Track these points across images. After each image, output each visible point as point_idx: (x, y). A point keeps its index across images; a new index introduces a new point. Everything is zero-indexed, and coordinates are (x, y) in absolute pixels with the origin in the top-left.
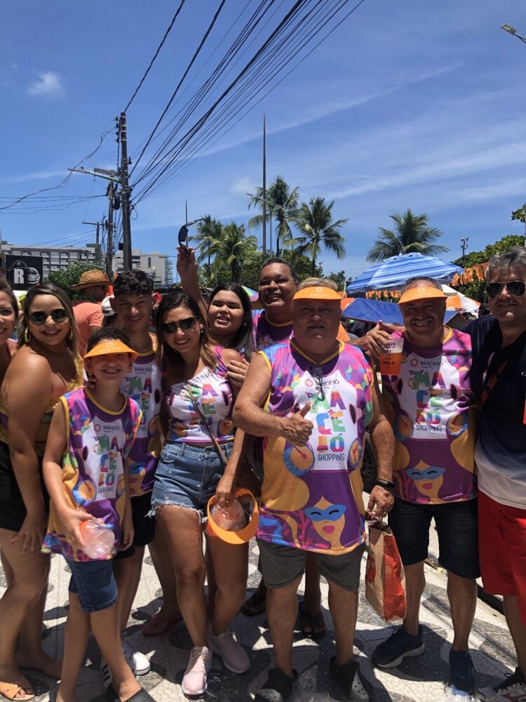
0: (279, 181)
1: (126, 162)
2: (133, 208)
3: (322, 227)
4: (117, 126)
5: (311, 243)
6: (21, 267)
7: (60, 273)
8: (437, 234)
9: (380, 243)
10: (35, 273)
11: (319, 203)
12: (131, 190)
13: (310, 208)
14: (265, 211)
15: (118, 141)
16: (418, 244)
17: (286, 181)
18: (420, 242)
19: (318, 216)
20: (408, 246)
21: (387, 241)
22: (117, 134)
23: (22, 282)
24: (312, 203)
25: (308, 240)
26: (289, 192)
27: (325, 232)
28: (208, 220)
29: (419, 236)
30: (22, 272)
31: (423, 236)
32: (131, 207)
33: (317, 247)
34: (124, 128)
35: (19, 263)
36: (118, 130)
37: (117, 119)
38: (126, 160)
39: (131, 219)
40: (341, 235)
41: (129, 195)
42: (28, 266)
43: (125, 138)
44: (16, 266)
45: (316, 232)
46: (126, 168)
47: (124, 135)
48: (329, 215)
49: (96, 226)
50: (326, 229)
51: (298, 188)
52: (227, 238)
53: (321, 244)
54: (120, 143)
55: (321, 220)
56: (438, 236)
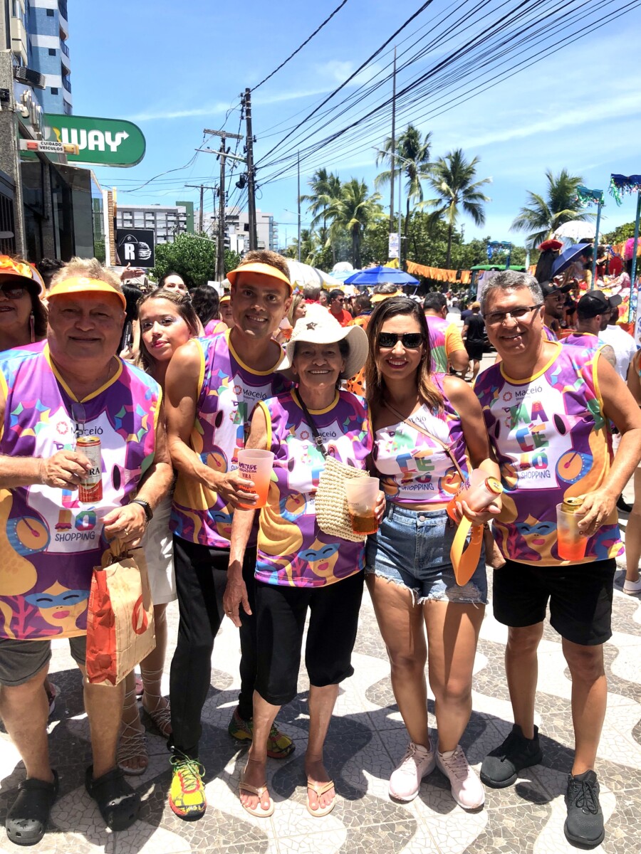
0: (411, 128)
4: (243, 103)
5: (448, 204)
6: (132, 241)
9: (526, 210)
10: (146, 248)
11: (457, 157)
12: (256, 169)
13: (448, 164)
14: (393, 166)
15: (242, 118)
16: (568, 211)
18: (571, 208)
19: (459, 173)
20: (559, 214)
21: (535, 208)
22: (242, 110)
23: (133, 257)
24: (449, 157)
25: (445, 202)
27: (466, 192)
29: (572, 202)
30: (132, 247)
32: (256, 187)
33: (455, 211)
34: (249, 105)
35: (129, 238)
36: (242, 106)
37: (242, 95)
38: (251, 139)
39: (256, 198)
41: (254, 175)
42: (139, 241)
43: (250, 115)
44: (127, 241)
45: (454, 192)
46: (251, 146)
47: (248, 112)
49: (200, 189)
50: (467, 188)
52: (349, 197)
53: (460, 207)
55: (461, 178)
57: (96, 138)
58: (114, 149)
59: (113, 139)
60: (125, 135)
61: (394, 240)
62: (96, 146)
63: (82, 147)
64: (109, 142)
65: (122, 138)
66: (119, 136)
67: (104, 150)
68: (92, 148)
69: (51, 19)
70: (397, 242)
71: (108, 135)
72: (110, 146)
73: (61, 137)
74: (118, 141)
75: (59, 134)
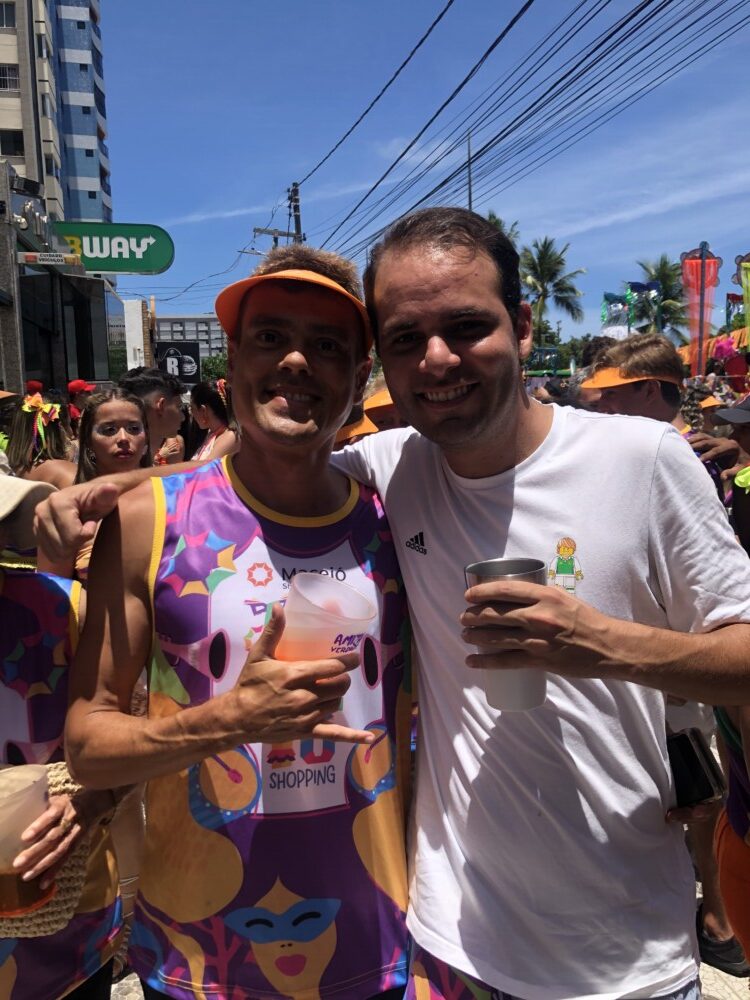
0: (492, 216)
1: (300, 238)
3: (551, 280)
4: (290, 198)
5: (536, 300)
6: (175, 355)
10: (190, 362)
11: (547, 245)
13: (535, 254)
15: (290, 215)
16: (673, 301)
18: (674, 298)
19: (547, 264)
22: (290, 207)
23: (176, 373)
24: (536, 245)
25: (532, 297)
27: (554, 286)
29: (675, 291)
30: (176, 361)
31: (681, 291)
33: (543, 308)
34: (297, 201)
35: (172, 352)
36: (289, 202)
37: (289, 191)
38: (300, 236)
40: (577, 288)
42: (183, 355)
43: (299, 211)
44: (169, 355)
45: (542, 286)
47: (296, 208)
48: (560, 262)
50: (556, 281)
51: (516, 224)
53: (550, 302)
54: (293, 218)
55: (549, 270)
57: (120, 245)
58: (139, 255)
59: (139, 245)
60: (152, 241)
62: (120, 254)
63: (105, 255)
64: (134, 248)
65: (148, 244)
66: (145, 242)
67: (128, 257)
68: (115, 255)
69: (87, 117)
71: (133, 241)
72: (134, 253)
73: (81, 246)
74: (144, 247)
75: (79, 243)
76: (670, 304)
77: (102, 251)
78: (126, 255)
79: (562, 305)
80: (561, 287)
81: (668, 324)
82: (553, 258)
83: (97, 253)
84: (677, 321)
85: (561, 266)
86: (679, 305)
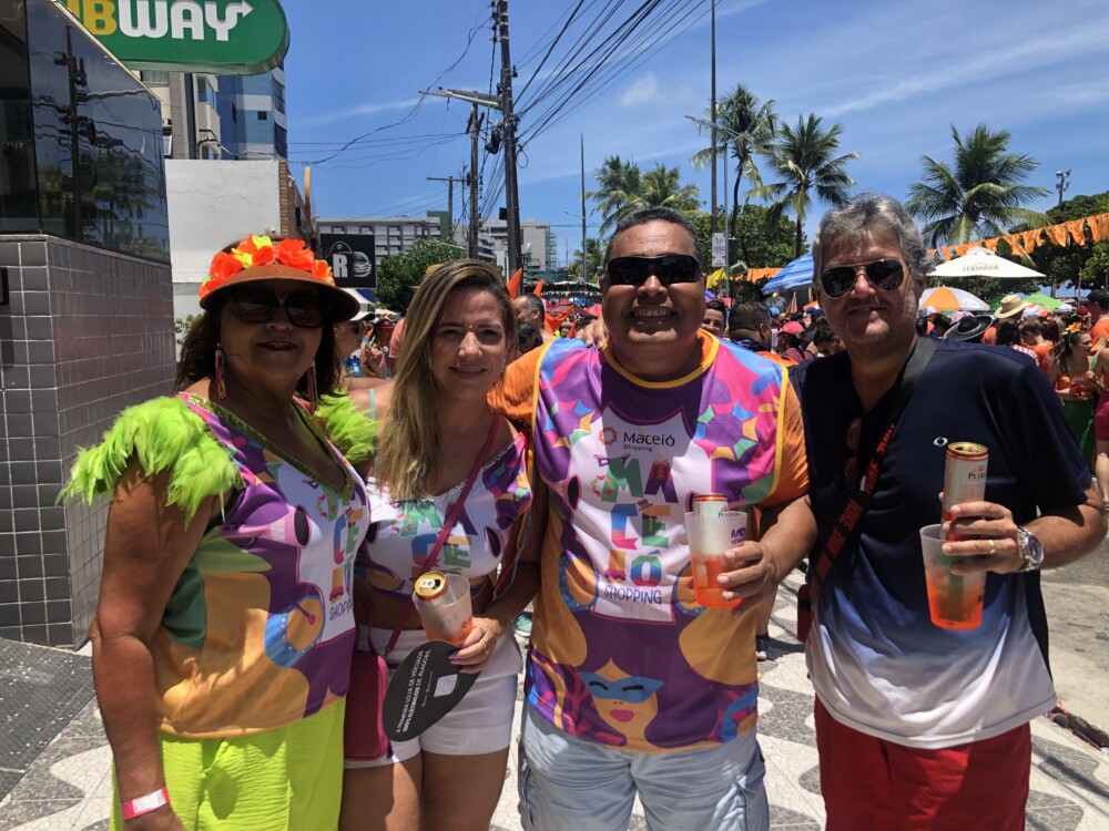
0: (741, 92)
1: (508, 74)
2: (521, 150)
3: (812, 167)
4: (495, 16)
5: (795, 191)
6: (344, 251)
7: (397, 258)
8: (1026, 165)
9: (921, 187)
10: (363, 260)
11: (813, 123)
12: (518, 120)
13: (797, 132)
14: (714, 143)
15: (495, 40)
16: (992, 185)
17: (751, 91)
18: (997, 183)
19: (809, 149)
20: (973, 191)
21: (934, 184)
22: (494, 28)
23: (345, 274)
25: (790, 188)
26: (756, 109)
27: (819, 173)
28: (615, 164)
29: (993, 172)
30: (344, 259)
31: (1001, 170)
32: (517, 149)
33: (805, 200)
34: (505, 19)
35: (339, 247)
36: (494, 22)
37: (493, 4)
38: (509, 72)
39: (518, 168)
40: (848, 176)
41: (514, 129)
42: (354, 250)
43: (507, 35)
44: (336, 251)
45: (803, 174)
46: (508, 83)
47: (504, 30)
48: (829, 143)
49: (448, 182)
50: (821, 167)
51: (771, 101)
52: (651, 190)
53: (812, 193)
54: (498, 45)
55: (815, 153)
56: (1030, 169)
57: (187, 15)
58: (222, 36)
59: (221, 17)
60: (246, 9)
61: (719, 241)
62: (188, 32)
63: (160, 32)
64: (213, 21)
65: (240, 15)
66: (232, 12)
67: (202, 37)
68: (178, 34)
70: (723, 244)
71: (211, 9)
72: (214, 31)
73: (116, 16)
74: (231, 21)
75: (113, 10)
76: (989, 189)
77: (153, 25)
78: (198, 34)
79: (827, 197)
80: (826, 175)
81: (981, 215)
82: (820, 139)
83: (143, 29)
84: (997, 212)
85: (829, 150)
86: (1002, 189)
